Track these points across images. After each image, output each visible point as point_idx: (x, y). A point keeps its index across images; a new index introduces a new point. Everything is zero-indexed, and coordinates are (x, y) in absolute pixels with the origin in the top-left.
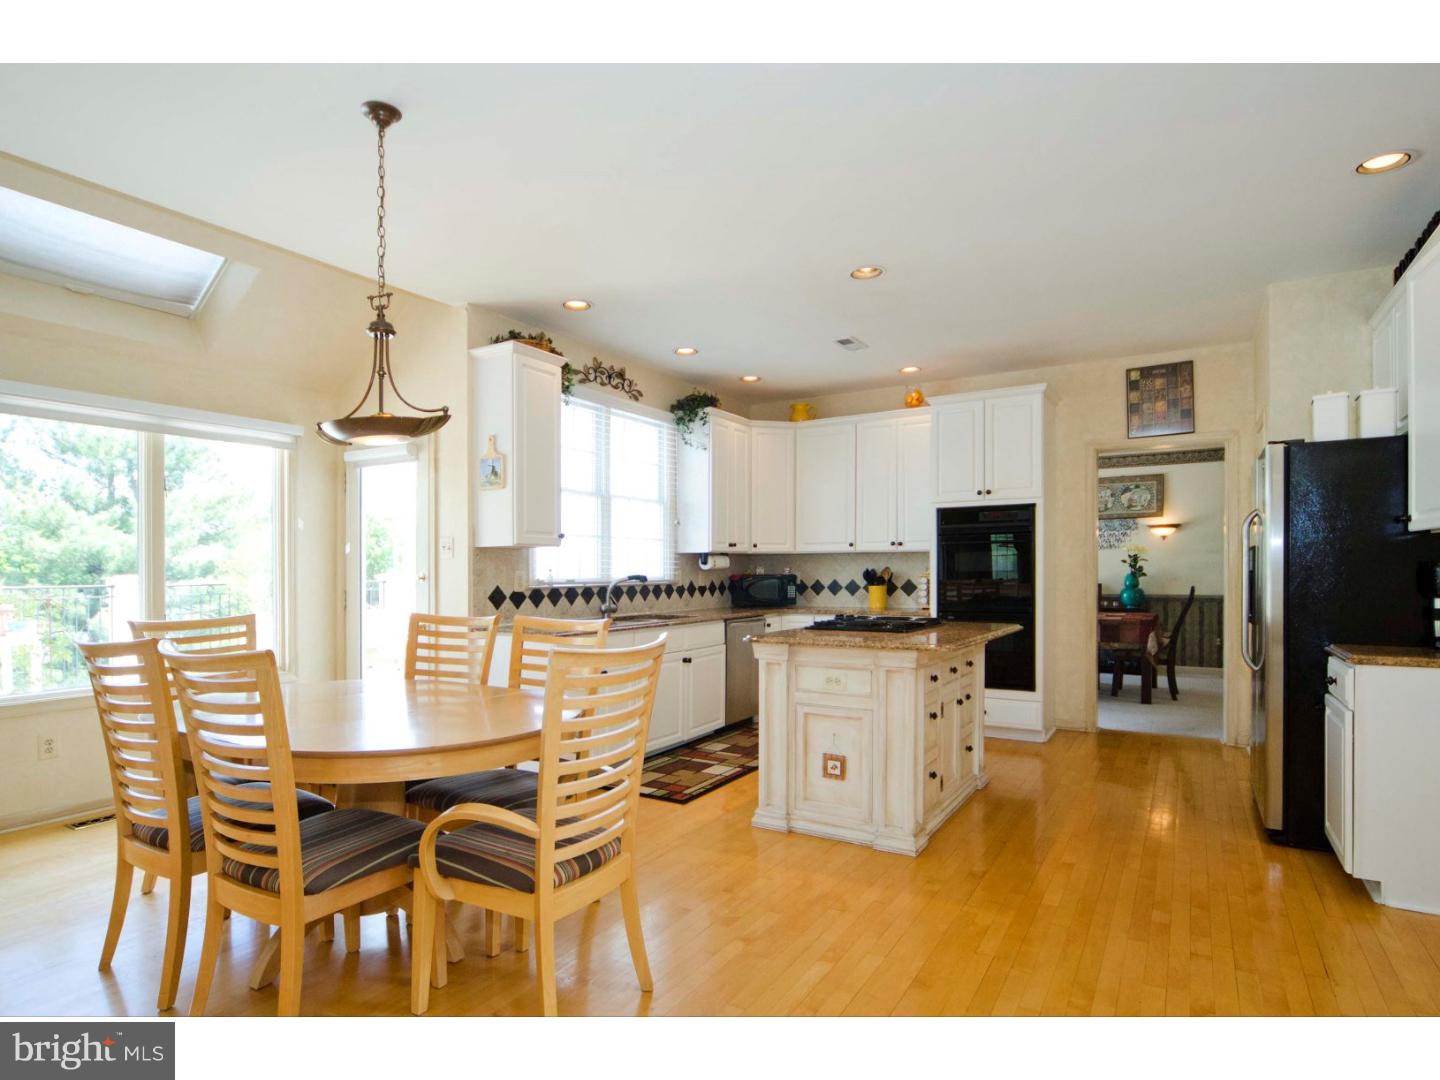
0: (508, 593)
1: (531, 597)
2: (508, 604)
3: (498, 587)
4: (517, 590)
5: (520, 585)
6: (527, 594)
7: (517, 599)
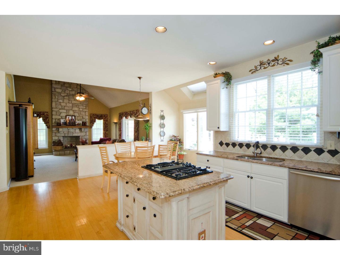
0: (224, 143)
1: (232, 145)
2: (224, 146)
3: (221, 141)
4: (227, 142)
5: (228, 141)
6: (231, 144)
7: (227, 145)
